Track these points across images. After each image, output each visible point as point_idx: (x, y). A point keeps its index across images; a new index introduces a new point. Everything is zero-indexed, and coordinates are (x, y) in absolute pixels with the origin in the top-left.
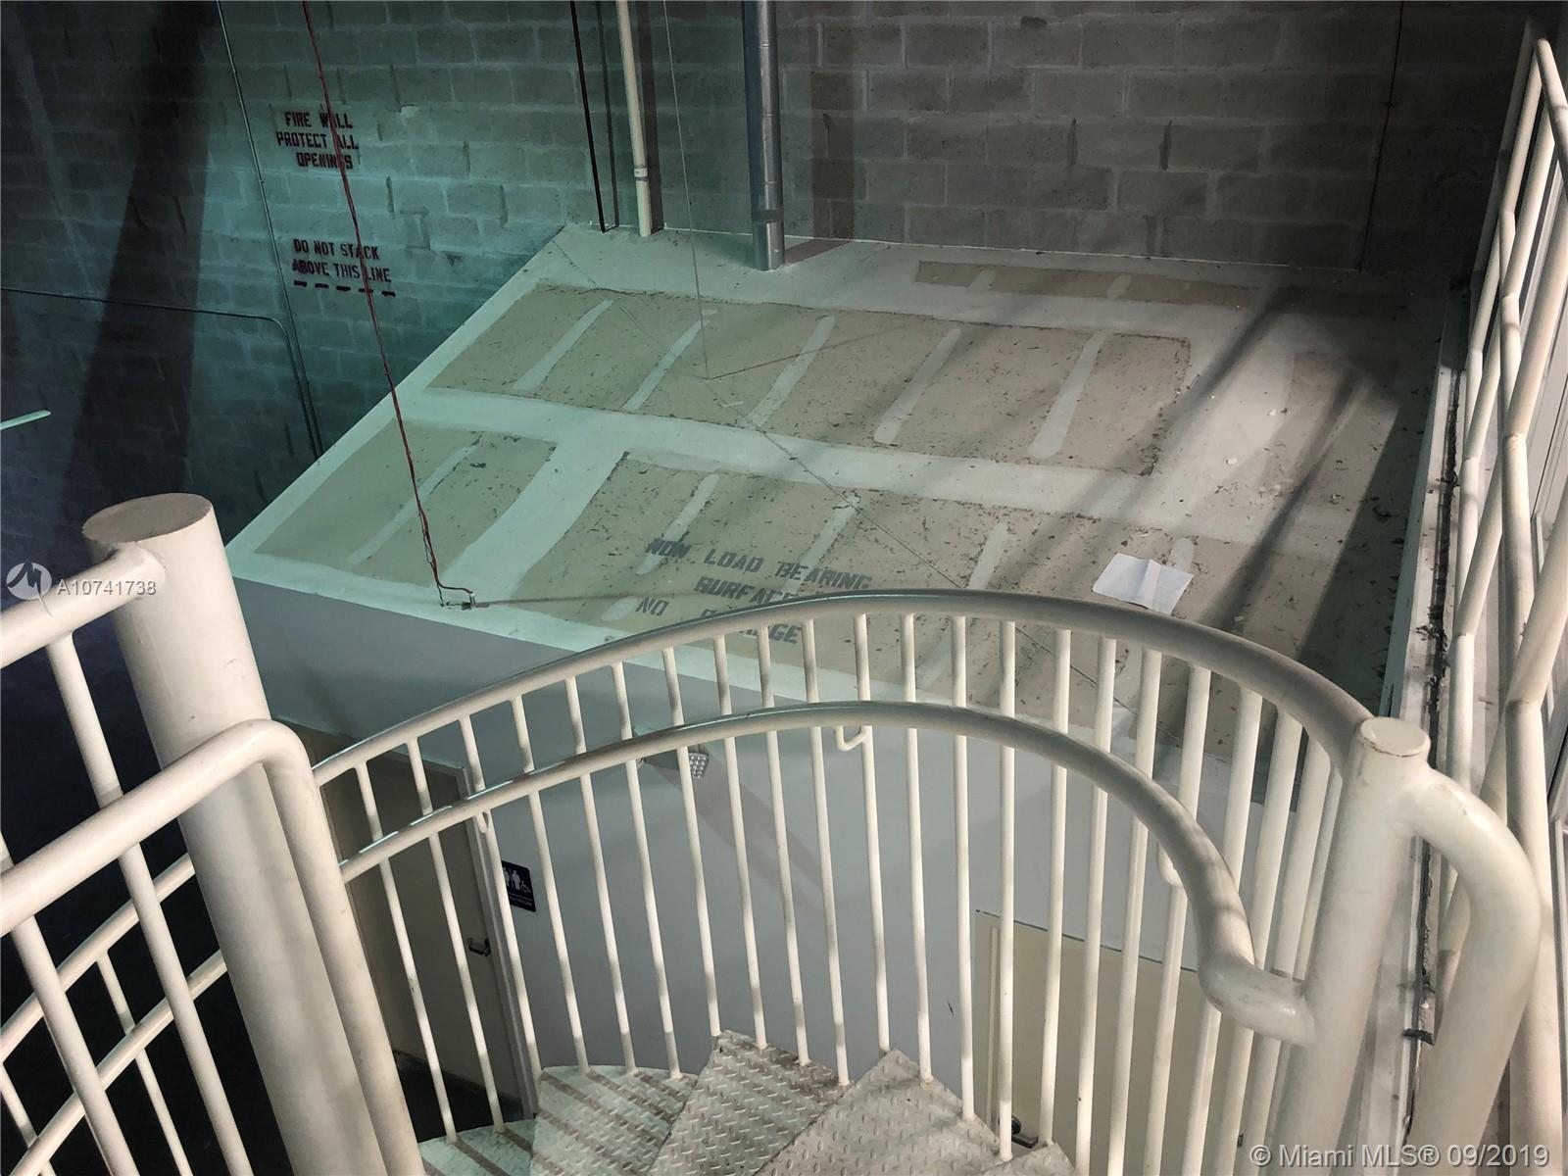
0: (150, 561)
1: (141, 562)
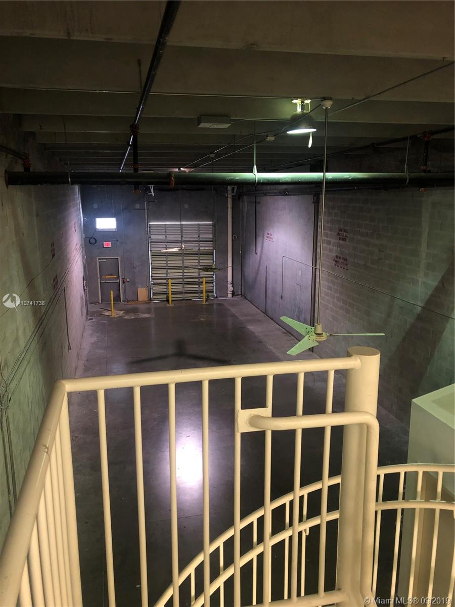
0: (359, 361)
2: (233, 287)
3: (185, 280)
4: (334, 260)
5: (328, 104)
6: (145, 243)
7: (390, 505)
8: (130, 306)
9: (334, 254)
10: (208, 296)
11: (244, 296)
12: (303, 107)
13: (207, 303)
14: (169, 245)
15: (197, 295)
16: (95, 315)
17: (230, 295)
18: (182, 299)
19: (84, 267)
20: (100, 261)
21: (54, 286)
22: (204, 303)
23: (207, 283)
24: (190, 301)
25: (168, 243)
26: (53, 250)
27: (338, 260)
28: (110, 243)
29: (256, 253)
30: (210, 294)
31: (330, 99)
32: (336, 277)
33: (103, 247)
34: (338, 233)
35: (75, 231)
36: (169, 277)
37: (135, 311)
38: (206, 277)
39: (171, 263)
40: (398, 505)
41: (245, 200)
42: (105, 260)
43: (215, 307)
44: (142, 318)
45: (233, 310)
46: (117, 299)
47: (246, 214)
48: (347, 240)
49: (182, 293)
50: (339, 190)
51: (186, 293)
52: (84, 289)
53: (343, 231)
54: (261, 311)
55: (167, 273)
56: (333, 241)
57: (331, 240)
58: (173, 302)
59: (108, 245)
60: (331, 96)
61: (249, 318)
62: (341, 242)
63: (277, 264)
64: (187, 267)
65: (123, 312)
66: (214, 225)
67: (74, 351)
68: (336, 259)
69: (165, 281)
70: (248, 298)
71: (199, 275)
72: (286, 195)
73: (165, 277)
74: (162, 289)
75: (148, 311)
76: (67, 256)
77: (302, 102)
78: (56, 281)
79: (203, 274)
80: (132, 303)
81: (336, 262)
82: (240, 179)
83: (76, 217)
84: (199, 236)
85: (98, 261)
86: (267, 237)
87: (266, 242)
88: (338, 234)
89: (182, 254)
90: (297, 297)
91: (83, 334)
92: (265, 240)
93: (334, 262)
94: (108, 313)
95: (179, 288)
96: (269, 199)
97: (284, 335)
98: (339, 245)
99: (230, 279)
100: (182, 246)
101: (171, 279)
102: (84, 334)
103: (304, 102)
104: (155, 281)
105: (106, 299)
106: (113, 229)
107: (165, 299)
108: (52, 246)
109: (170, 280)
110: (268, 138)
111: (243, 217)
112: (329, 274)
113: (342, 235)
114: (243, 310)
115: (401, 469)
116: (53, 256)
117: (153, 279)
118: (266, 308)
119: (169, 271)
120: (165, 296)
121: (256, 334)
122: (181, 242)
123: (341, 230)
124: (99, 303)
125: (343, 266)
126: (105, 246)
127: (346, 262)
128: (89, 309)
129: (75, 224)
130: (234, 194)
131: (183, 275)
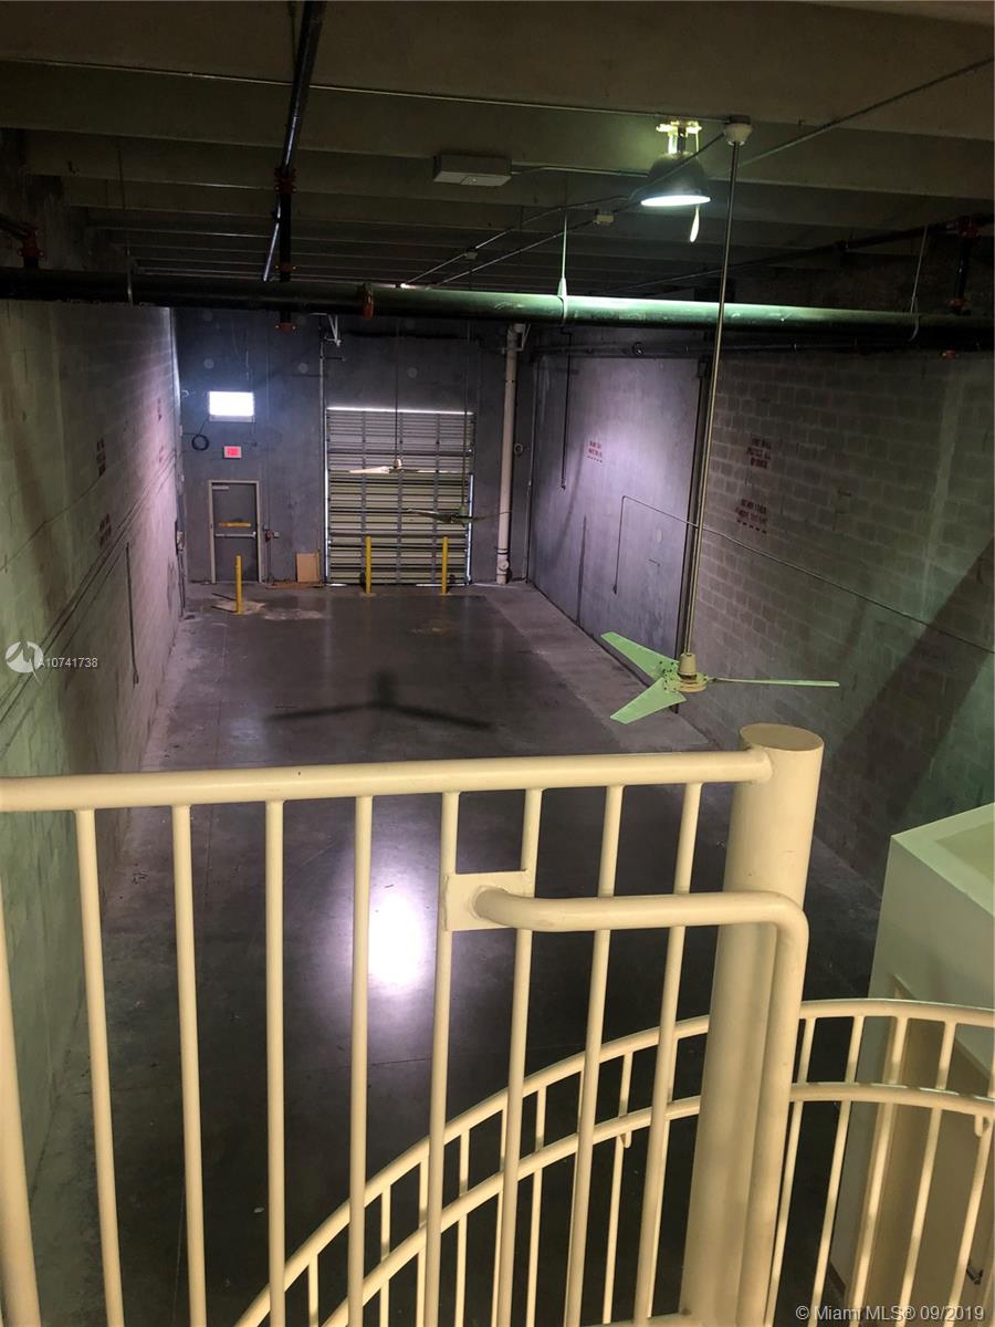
1: (761, 760)
2: (508, 560)
3: (404, 540)
4: (737, 510)
5: (740, 133)
6: (317, 452)
7: (825, 1092)
8: (279, 591)
9: (737, 497)
10: (452, 579)
11: (532, 582)
12: (681, 143)
13: (449, 594)
14: (367, 458)
15: (428, 575)
16: (201, 608)
17: (501, 579)
18: (393, 581)
19: (180, 499)
20: (216, 488)
21: (102, 539)
22: (444, 594)
23: (450, 549)
24: (410, 588)
25: (367, 454)
26: (101, 459)
27: (745, 509)
28: (239, 448)
29: (564, 487)
30: (457, 575)
31: (745, 120)
32: (738, 548)
33: (223, 458)
34: (750, 449)
35: (160, 417)
36: (367, 532)
37: (290, 603)
38: (449, 536)
39: (373, 501)
40: (844, 1093)
41: (546, 365)
42: (227, 488)
43: (467, 603)
44: (305, 620)
45: (506, 612)
46: (251, 574)
47: (547, 394)
48: (769, 465)
49: (394, 570)
50: (757, 350)
51: (403, 570)
52: (177, 550)
53: (761, 443)
54: (569, 617)
55: (363, 523)
56: (737, 465)
57: (733, 463)
58: (374, 587)
59: (234, 452)
60: (747, 114)
61: (541, 631)
62: (756, 469)
63: (609, 513)
64: (406, 512)
65: (262, 604)
66: (474, 420)
67: (146, 688)
68: (742, 508)
69: (357, 540)
70: (541, 588)
71: (435, 530)
72: (638, 357)
73: (359, 532)
74: (351, 557)
75: (319, 605)
76: (135, 473)
77: (681, 130)
78: (106, 527)
79: (443, 528)
80: (284, 585)
81: (741, 513)
82: (528, 310)
83: (163, 387)
84: (438, 443)
85: (210, 487)
86: (590, 451)
87: (588, 462)
88: (750, 451)
89: (397, 481)
90: (650, 589)
91: (170, 650)
92: (585, 458)
93: (737, 515)
94: (228, 606)
95: (388, 557)
96: (597, 365)
97: (615, 672)
98: (750, 477)
99: (502, 543)
100: (396, 462)
101: (372, 536)
102: (174, 649)
103: (684, 132)
104: (337, 540)
105: (225, 575)
106: (245, 418)
107: (358, 581)
108: (98, 449)
109: (368, 538)
110: (598, 216)
111: (539, 402)
112: (724, 541)
113: (757, 452)
114: (528, 614)
115: (857, 1011)
116: (102, 470)
117: (331, 534)
118: (579, 612)
119: (368, 519)
120: (358, 575)
121: (554, 668)
122: (396, 454)
123: (756, 442)
124: (210, 581)
125: (757, 524)
126: (226, 455)
127: (763, 516)
128: (188, 594)
129: (159, 402)
130: (520, 350)
131: (399, 530)
